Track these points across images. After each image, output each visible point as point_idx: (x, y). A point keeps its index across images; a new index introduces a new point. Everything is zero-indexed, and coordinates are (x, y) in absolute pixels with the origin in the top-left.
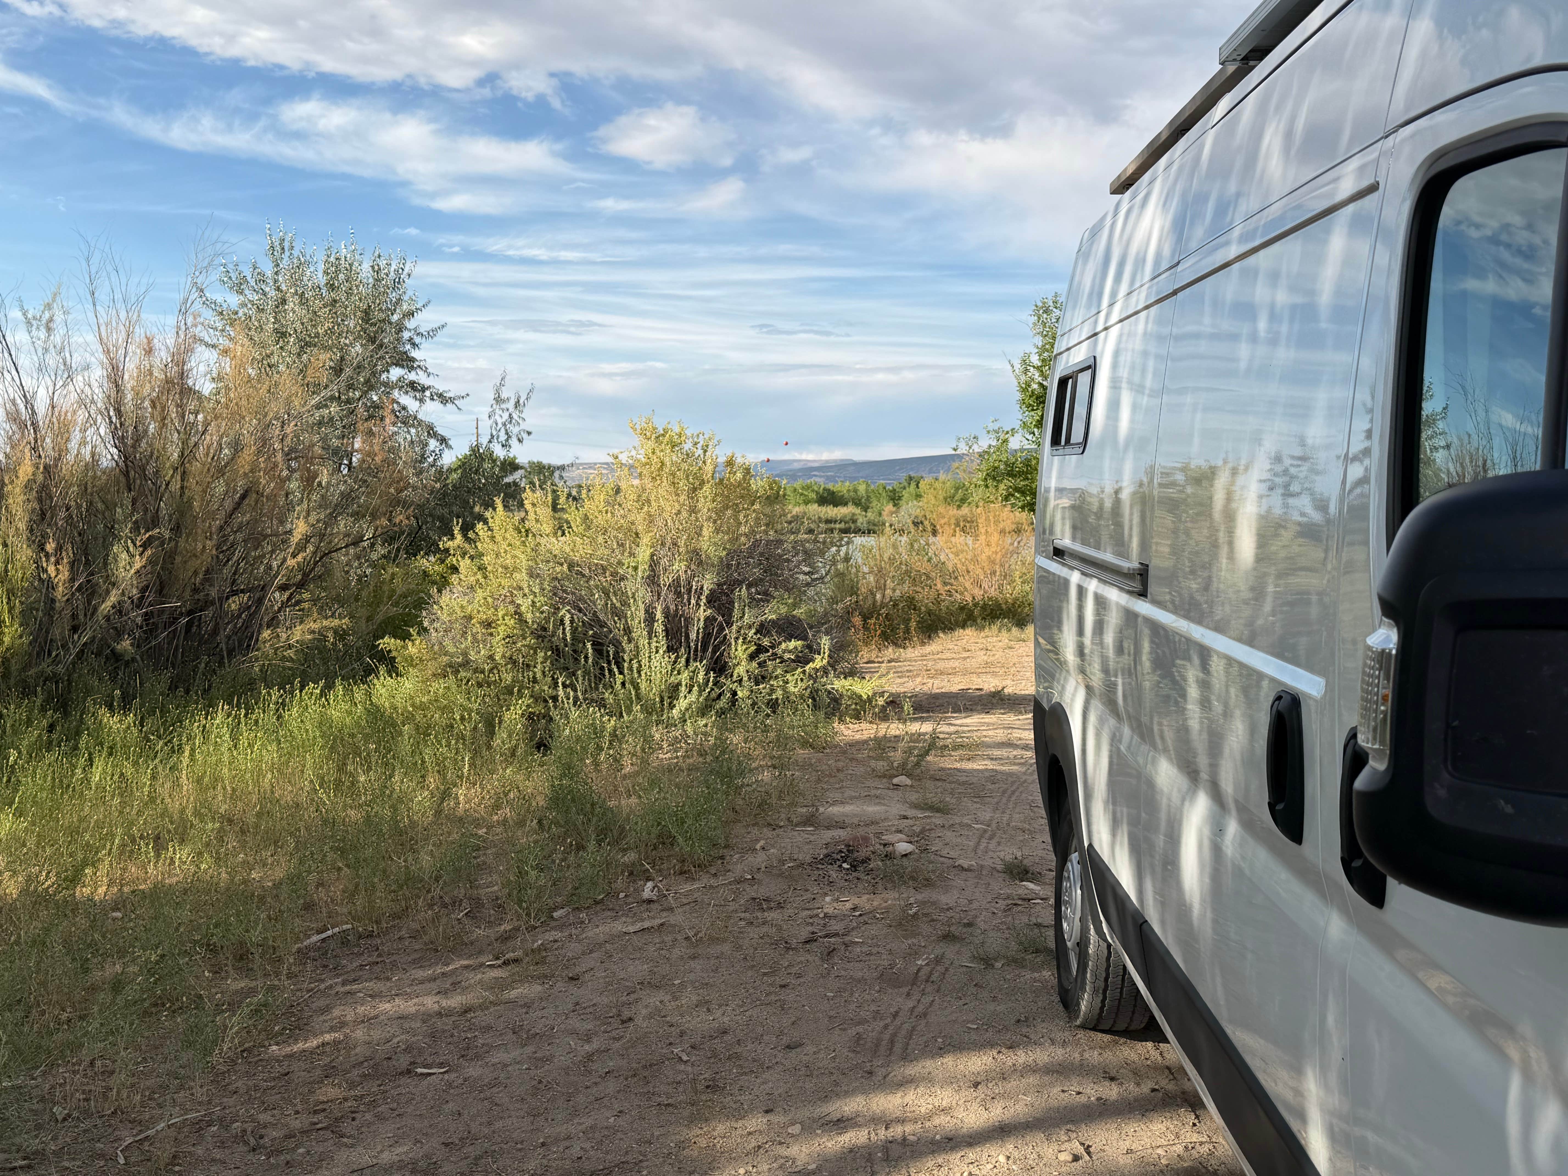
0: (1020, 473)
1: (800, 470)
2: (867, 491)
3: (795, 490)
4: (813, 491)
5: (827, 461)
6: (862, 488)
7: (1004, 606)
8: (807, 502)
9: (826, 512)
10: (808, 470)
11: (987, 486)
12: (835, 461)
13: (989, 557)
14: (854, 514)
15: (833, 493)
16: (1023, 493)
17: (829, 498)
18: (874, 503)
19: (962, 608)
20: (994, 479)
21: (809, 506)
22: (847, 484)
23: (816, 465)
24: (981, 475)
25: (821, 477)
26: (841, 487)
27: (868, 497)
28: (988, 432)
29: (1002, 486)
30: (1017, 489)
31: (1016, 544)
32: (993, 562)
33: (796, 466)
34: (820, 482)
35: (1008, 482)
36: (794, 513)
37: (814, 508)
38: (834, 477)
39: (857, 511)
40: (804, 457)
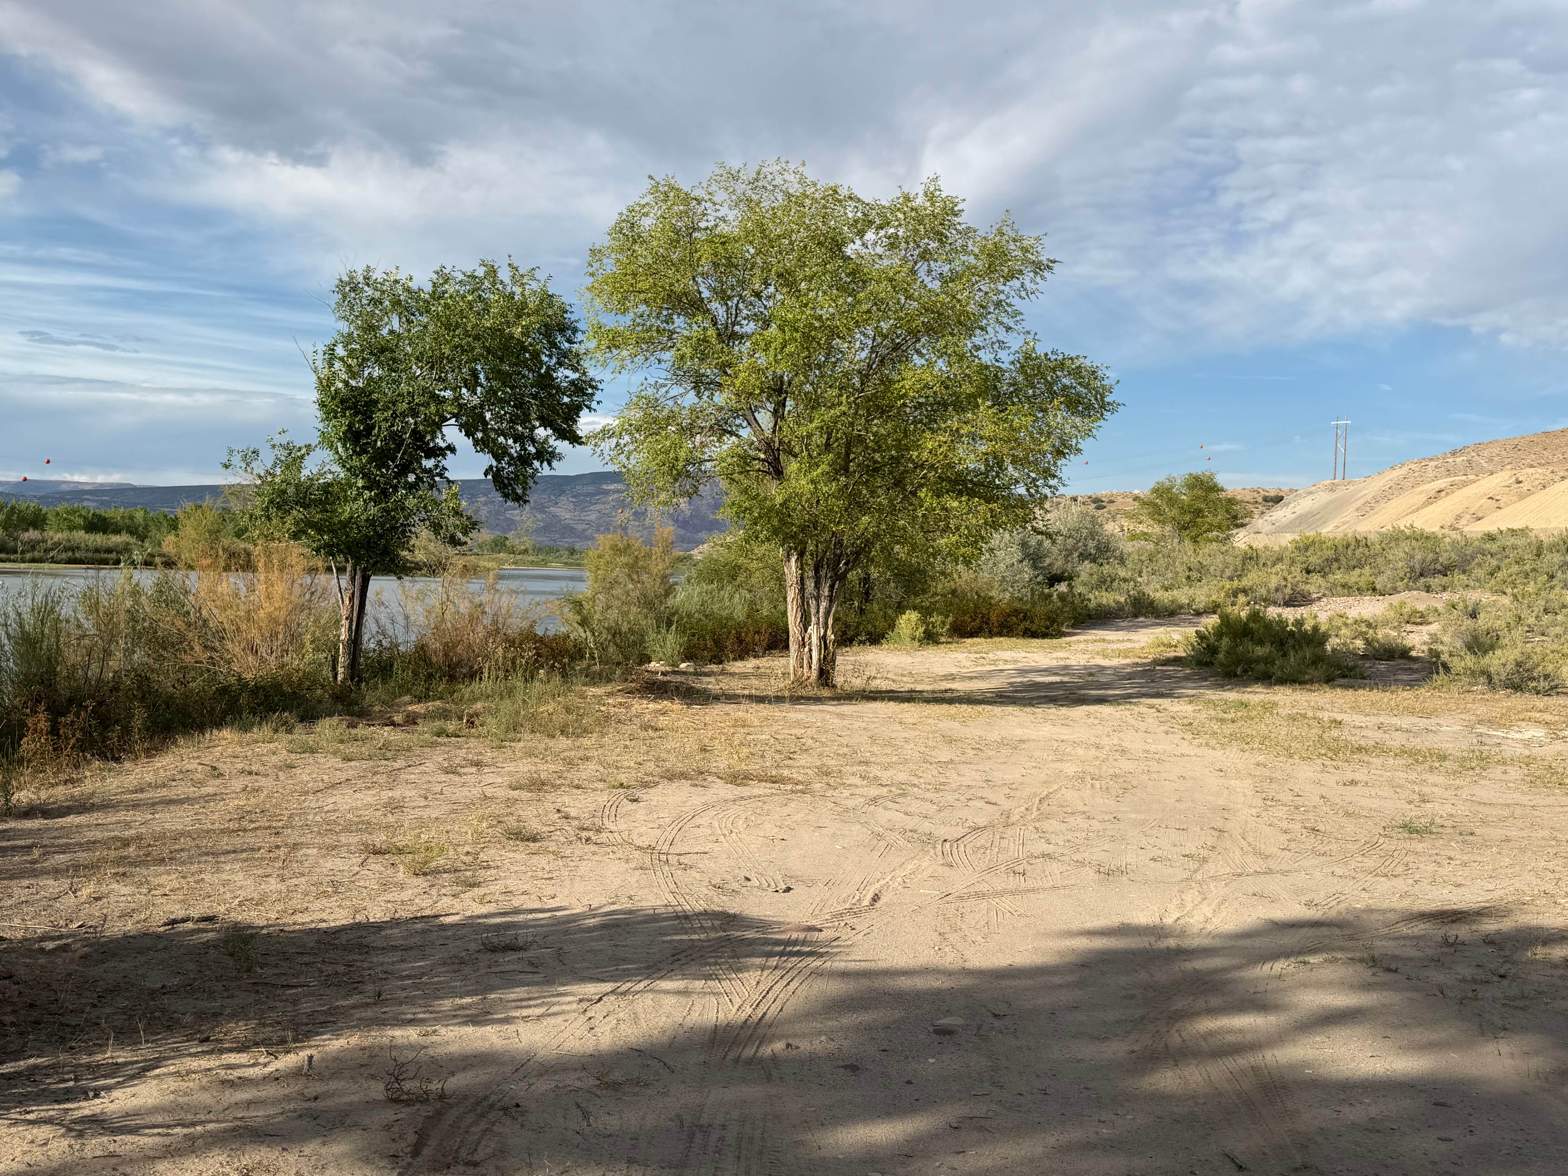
0: (317, 502)
1: (70, 492)
2: (145, 519)
3: (58, 514)
4: (80, 516)
5: (101, 485)
6: (139, 516)
7: (286, 688)
8: (71, 529)
9: (95, 540)
10: (79, 493)
11: (269, 518)
12: (111, 484)
13: (270, 615)
14: (128, 544)
15: (105, 519)
16: (320, 530)
17: (98, 525)
18: (153, 532)
19: (224, 691)
20: (279, 508)
21: (74, 532)
22: (122, 510)
23: (89, 488)
24: (258, 501)
25: (93, 501)
26: (115, 513)
27: (147, 525)
28: (274, 446)
29: (289, 520)
30: (310, 524)
31: (307, 596)
32: (276, 622)
33: (65, 487)
34: (91, 506)
35: (297, 513)
36: (56, 539)
37: (80, 536)
38: (109, 502)
39: (132, 540)
40: (77, 478)
